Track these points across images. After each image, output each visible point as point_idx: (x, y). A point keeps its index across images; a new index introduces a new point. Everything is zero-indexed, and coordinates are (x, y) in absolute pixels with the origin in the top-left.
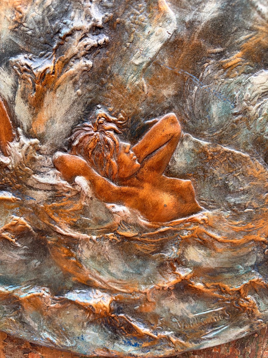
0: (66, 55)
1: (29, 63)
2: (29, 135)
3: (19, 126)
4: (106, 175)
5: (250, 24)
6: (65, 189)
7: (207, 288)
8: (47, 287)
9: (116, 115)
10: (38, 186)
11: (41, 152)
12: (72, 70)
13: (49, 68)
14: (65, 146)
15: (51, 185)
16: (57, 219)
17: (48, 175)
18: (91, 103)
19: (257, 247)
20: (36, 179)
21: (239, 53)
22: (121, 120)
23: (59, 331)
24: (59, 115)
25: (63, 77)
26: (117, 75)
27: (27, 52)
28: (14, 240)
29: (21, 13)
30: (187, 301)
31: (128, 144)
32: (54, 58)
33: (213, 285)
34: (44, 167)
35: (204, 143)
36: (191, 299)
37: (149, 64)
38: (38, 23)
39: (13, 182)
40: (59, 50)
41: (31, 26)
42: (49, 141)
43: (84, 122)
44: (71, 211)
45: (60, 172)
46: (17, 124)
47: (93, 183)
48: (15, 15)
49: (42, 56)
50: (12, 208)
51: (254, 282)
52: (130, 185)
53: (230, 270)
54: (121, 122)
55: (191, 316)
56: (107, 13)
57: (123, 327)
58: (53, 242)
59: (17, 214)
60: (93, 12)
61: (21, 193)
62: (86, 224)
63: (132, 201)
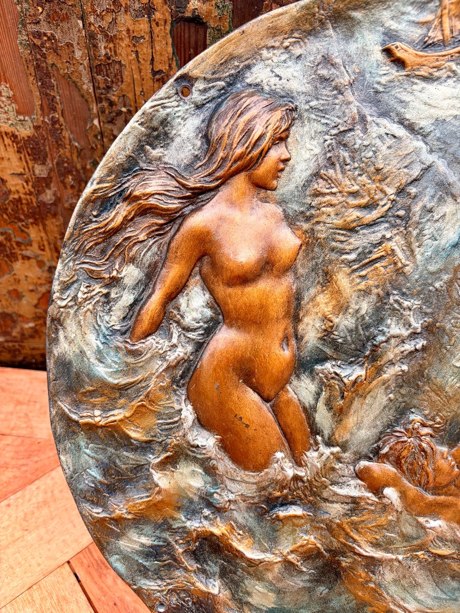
0: (380, 361)
1: (338, 371)
2: (329, 443)
3: (318, 434)
4: (418, 484)
6: (370, 502)
9: (433, 419)
10: (334, 499)
11: (342, 460)
12: (385, 376)
13: (361, 376)
14: (371, 453)
15: (352, 497)
16: (356, 537)
17: (348, 485)
18: (404, 407)
20: (333, 491)
22: (439, 423)
24: (367, 421)
25: (374, 382)
26: (436, 378)
27: (335, 359)
28: (299, 564)
29: (331, 322)
31: (445, 449)
32: (366, 365)
34: (343, 476)
38: (350, 331)
39: (306, 495)
40: (374, 357)
41: (342, 334)
42: (353, 448)
43: (394, 427)
44: (373, 526)
45: (365, 483)
46: (315, 431)
47: (403, 495)
48: (325, 324)
49: (351, 362)
50: (302, 525)
52: (446, 494)
54: (438, 426)
56: (426, 319)
58: (348, 565)
59: (306, 532)
60: (412, 320)
61: (313, 506)
62: (390, 542)
63: (450, 513)
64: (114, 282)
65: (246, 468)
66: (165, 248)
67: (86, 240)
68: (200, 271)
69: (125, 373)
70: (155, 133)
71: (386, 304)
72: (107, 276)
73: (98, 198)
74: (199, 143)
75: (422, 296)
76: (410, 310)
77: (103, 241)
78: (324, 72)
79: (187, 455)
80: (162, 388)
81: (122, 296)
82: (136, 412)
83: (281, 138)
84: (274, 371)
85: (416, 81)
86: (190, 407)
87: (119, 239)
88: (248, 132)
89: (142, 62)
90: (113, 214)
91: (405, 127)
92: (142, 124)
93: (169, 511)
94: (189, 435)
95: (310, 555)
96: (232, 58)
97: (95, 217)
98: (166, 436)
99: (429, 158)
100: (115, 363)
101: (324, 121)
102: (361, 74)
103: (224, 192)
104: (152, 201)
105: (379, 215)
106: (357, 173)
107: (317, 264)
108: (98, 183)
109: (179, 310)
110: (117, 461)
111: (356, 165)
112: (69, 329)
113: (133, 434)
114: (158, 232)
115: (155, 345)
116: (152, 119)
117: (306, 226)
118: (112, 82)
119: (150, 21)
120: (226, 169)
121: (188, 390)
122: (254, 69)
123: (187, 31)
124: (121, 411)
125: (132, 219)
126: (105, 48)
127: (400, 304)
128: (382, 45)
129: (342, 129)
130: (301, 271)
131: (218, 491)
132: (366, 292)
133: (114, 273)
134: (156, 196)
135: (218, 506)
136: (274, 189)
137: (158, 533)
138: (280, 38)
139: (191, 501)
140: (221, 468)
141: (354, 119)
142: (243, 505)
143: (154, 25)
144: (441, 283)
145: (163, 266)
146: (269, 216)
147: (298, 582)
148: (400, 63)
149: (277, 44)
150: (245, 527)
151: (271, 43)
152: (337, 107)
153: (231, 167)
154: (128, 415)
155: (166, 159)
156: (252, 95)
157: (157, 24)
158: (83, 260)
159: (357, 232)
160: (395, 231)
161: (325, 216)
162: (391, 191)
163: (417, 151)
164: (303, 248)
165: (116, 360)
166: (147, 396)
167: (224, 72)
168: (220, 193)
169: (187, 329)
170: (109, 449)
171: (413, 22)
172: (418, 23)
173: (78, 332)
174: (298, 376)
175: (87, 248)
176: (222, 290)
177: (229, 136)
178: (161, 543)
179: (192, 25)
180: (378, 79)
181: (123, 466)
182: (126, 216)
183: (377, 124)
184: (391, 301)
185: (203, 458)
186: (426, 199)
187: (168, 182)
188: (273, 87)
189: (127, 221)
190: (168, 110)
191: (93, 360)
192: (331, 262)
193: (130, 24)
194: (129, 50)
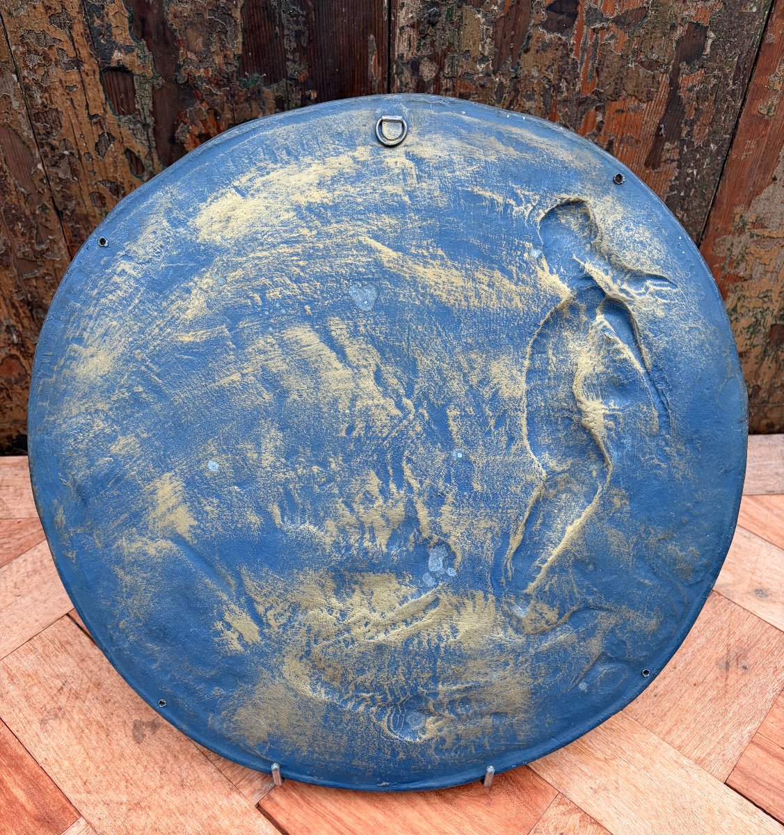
89: (78, 108)
118: (52, 127)
119: (80, 72)
123: (115, 79)
126: (41, 97)
143: (84, 75)
157: (87, 74)
179: (119, 73)
193: (61, 75)
194: (64, 98)
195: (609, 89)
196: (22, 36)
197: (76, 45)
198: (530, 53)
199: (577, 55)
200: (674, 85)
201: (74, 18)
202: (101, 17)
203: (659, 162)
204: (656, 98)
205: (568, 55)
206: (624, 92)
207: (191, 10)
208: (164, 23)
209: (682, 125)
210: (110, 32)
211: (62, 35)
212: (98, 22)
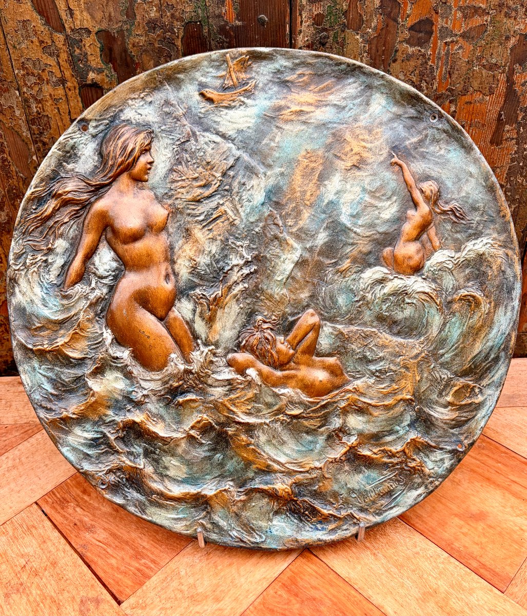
0: (229, 283)
1: (204, 293)
2: (206, 344)
3: (198, 338)
4: (269, 364)
5: (351, 241)
6: (239, 381)
7: (375, 454)
8: (231, 481)
9: (270, 317)
10: (216, 384)
11: (217, 355)
12: (234, 292)
13: (218, 294)
14: (235, 347)
15: (227, 380)
16: (235, 410)
17: (224, 372)
18: (251, 312)
19: (407, 405)
20: (214, 379)
21: (349, 260)
22: (275, 320)
23: (247, 528)
24: (229, 324)
25: (228, 297)
26: (267, 290)
27: (201, 286)
28: (199, 437)
29: (195, 261)
30: (360, 472)
31: (282, 338)
32: (221, 286)
33: (380, 450)
34: (220, 367)
35: (340, 327)
36: (363, 468)
37: (287, 279)
38: (208, 266)
39: (196, 384)
40: (224, 281)
41: (203, 268)
42: (223, 345)
43: (247, 326)
44: (245, 400)
45: (234, 368)
46: (196, 337)
48: (191, 263)
49: (212, 286)
50: (197, 407)
51: (414, 439)
52: (289, 369)
53: (391, 432)
54: (274, 322)
55: (368, 488)
56: (253, 252)
57: (307, 512)
58: (233, 433)
59: (200, 412)
60: (244, 253)
61: (203, 392)
62: (259, 411)
63: (294, 383)
64: (50, 251)
65: (153, 370)
66: (82, 225)
67: (29, 225)
68: (106, 237)
69: (63, 311)
70: (69, 155)
71: (227, 245)
72: (45, 248)
73: (36, 197)
74: (96, 158)
75: (249, 238)
76: (242, 247)
77: (41, 225)
78: (167, 110)
79: (111, 366)
80: (89, 320)
81: (56, 261)
82: (72, 338)
83: (146, 150)
84: (162, 297)
85: (221, 109)
86: (109, 331)
87: (51, 223)
88: (124, 148)
89: (63, 114)
90: (46, 206)
91: (220, 136)
92: (59, 150)
93: (102, 410)
94: (110, 349)
95: (206, 429)
96: (110, 106)
97: (35, 209)
98: (94, 353)
99: (238, 153)
100: (55, 305)
101: (171, 137)
102: (189, 108)
103: (115, 186)
104: (70, 196)
105: (214, 190)
106: (195, 166)
107: (180, 225)
108: (34, 188)
109: (95, 265)
110: (62, 376)
111: (194, 161)
112: (22, 285)
113: (71, 354)
114: (76, 216)
115: (80, 290)
116: (65, 146)
117: (170, 202)
118: (43, 129)
119: (64, 88)
120: (114, 171)
121: (106, 319)
122: (125, 112)
123: (90, 92)
124: (62, 339)
125: (58, 209)
126: (36, 107)
127: (235, 244)
128: (199, 91)
129: (182, 141)
130: (171, 230)
131: (135, 389)
132: (213, 239)
133: (50, 246)
134: (72, 193)
135: (136, 400)
136: (147, 181)
137: (96, 429)
138: (138, 93)
139: (117, 401)
140: (135, 372)
141: (189, 134)
142: (154, 398)
143: (67, 90)
144: (259, 228)
145: (81, 237)
146: (145, 197)
147: (200, 453)
148: (210, 100)
149: (137, 96)
150: (158, 415)
151: (133, 96)
152: (178, 128)
153: (117, 170)
154: (66, 340)
155: (77, 170)
156: (125, 126)
157: (70, 90)
158: (29, 238)
159: (202, 202)
160: (225, 199)
161: (180, 194)
162: (218, 175)
163: (230, 149)
164: (171, 215)
165: (55, 303)
166: (79, 325)
167: (107, 115)
168: (113, 187)
169: (102, 278)
170: (55, 368)
171: (215, 77)
172: (217, 77)
173: (29, 286)
174: (179, 300)
175: (31, 230)
176: (121, 248)
177: (113, 152)
178: (99, 436)
179: (93, 89)
180: (199, 110)
181: (67, 380)
182: (54, 207)
183: (203, 136)
184: (230, 243)
185: (122, 366)
186: (240, 177)
187: (80, 184)
188: (138, 121)
189: (55, 211)
190: (75, 140)
191: (40, 305)
192: (189, 222)
193: (51, 91)
194: (53, 107)
195: (459, 87)
196: (23, 62)
197: (62, 69)
198: (397, 63)
199: (433, 62)
200: (510, 82)
201: (61, 49)
202: (80, 48)
203: (501, 141)
204: (497, 92)
205: (426, 63)
206: (471, 89)
207: (145, 41)
208: (125, 50)
209: (518, 112)
210: (87, 59)
211: (51, 61)
212: (78, 51)
